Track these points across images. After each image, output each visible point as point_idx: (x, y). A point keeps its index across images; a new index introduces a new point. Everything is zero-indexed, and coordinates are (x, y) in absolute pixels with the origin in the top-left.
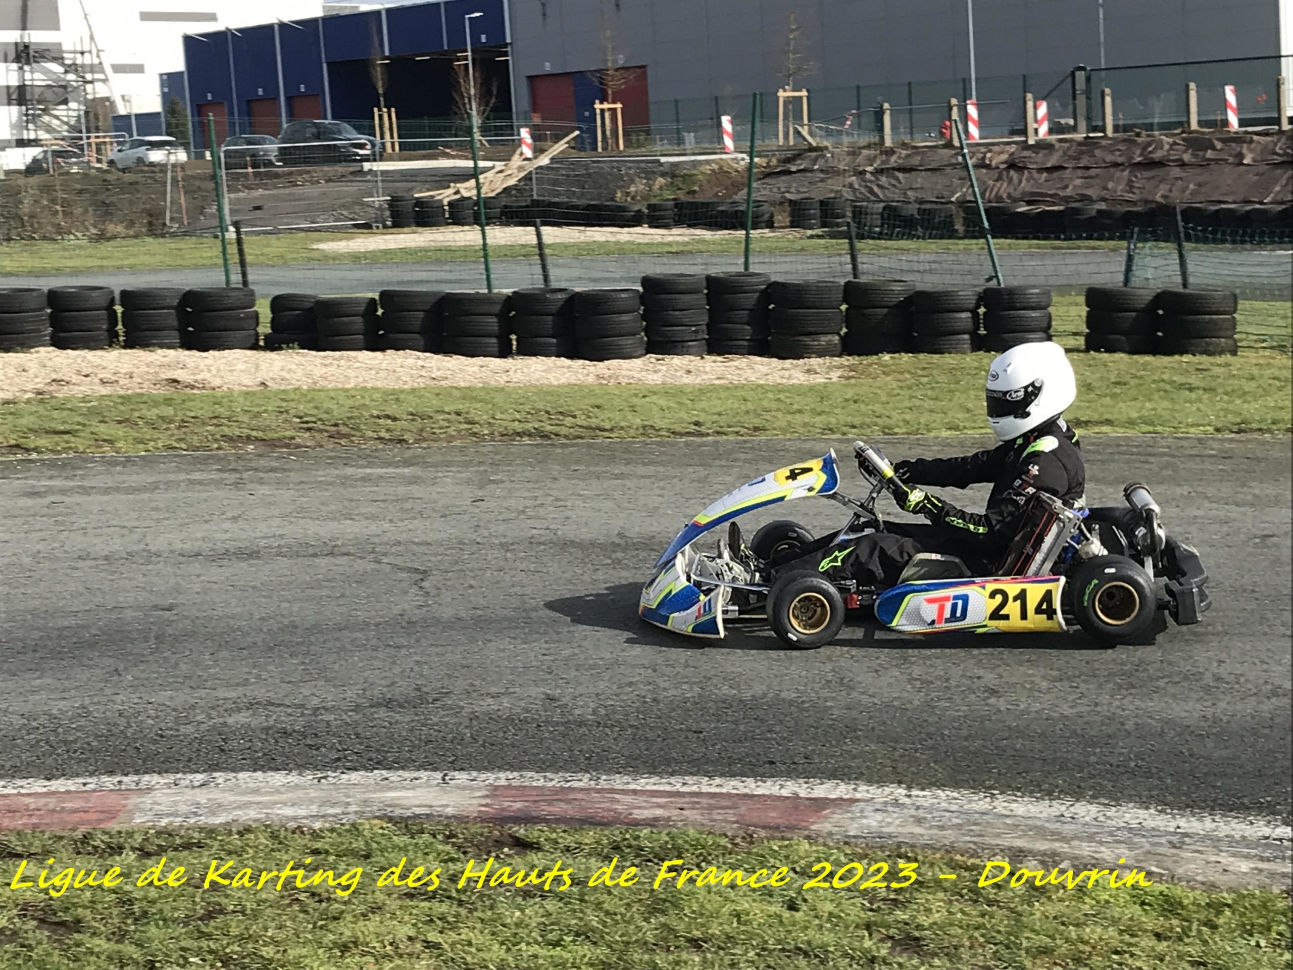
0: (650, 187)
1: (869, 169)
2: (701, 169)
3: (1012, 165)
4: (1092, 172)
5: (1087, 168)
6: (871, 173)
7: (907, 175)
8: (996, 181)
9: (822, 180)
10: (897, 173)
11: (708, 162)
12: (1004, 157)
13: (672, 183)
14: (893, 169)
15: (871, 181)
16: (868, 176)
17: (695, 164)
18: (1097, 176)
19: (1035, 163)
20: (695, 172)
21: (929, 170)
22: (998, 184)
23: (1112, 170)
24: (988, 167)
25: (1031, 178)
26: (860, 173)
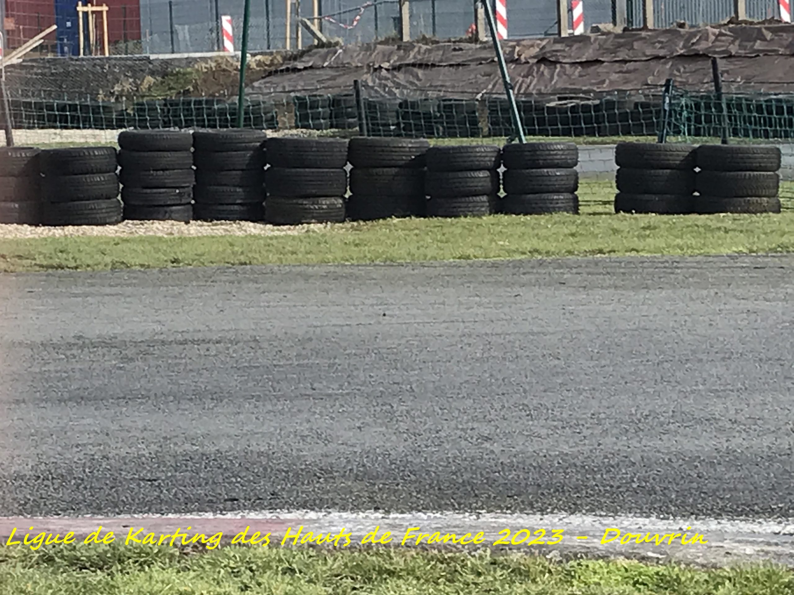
0: (137, 86)
1: (386, 65)
2: (196, 66)
3: (542, 60)
4: (630, 66)
5: (625, 61)
6: (387, 70)
7: (428, 72)
8: (526, 76)
9: (333, 78)
10: (415, 70)
11: (203, 59)
12: (535, 51)
13: (162, 83)
14: (414, 65)
15: (387, 79)
16: (384, 72)
17: (190, 62)
18: (635, 70)
19: (570, 56)
20: (189, 70)
21: (451, 65)
22: (528, 80)
23: (652, 63)
24: (517, 61)
25: (563, 72)
26: (375, 70)
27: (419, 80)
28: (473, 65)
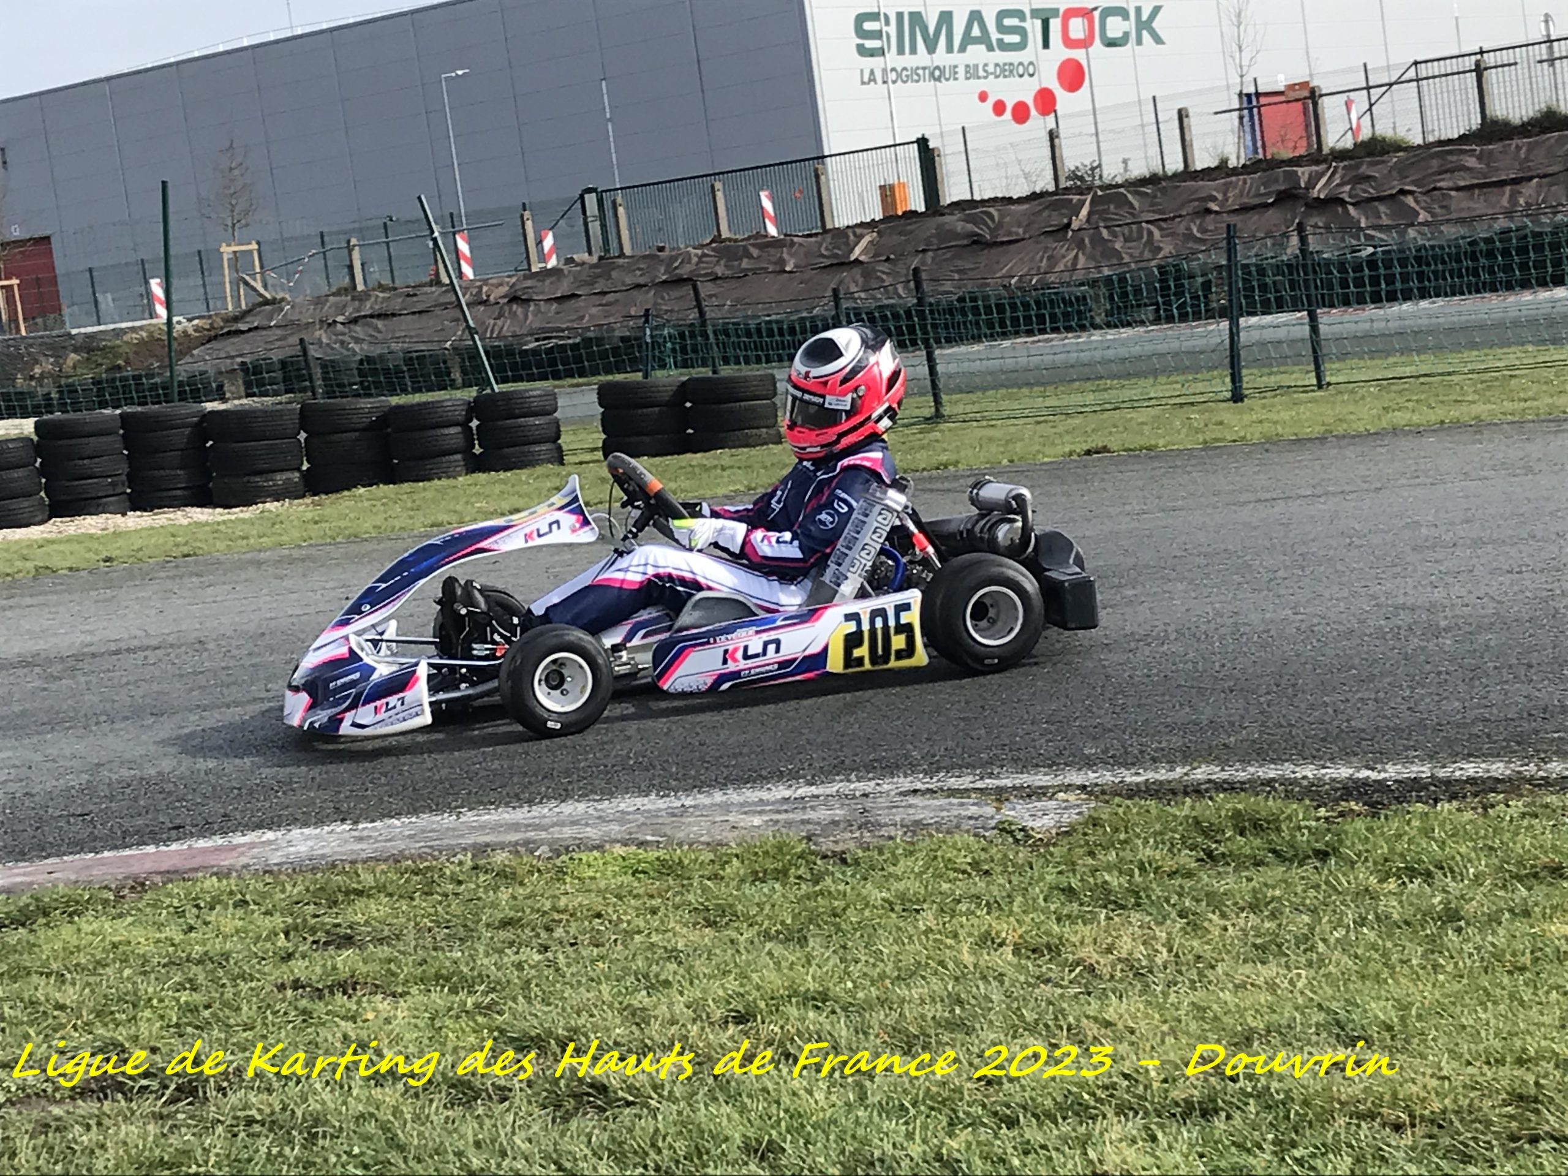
0: (60, 366)
1: (340, 319)
2: (125, 338)
3: (514, 299)
4: (610, 298)
5: (604, 293)
6: (343, 324)
7: (388, 322)
8: (498, 318)
9: (281, 338)
10: (374, 321)
11: (133, 329)
12: (504, 289)
13: (88, 359)
14: (372, 316)
15: (343, 334)
16: (340, 327)
17: (118, 333)
18: (616, 302)
19: (542, 293)
20: (118, 342)
21: (414, 313)
22: (500, 322)
23: (634, 293)
24: (484, 303)
25: (538, 311)
26: (329, 325)
27: (380, 332)
28: (438, 311)
